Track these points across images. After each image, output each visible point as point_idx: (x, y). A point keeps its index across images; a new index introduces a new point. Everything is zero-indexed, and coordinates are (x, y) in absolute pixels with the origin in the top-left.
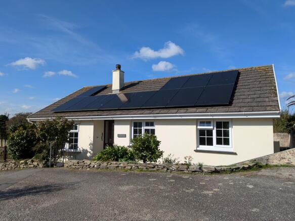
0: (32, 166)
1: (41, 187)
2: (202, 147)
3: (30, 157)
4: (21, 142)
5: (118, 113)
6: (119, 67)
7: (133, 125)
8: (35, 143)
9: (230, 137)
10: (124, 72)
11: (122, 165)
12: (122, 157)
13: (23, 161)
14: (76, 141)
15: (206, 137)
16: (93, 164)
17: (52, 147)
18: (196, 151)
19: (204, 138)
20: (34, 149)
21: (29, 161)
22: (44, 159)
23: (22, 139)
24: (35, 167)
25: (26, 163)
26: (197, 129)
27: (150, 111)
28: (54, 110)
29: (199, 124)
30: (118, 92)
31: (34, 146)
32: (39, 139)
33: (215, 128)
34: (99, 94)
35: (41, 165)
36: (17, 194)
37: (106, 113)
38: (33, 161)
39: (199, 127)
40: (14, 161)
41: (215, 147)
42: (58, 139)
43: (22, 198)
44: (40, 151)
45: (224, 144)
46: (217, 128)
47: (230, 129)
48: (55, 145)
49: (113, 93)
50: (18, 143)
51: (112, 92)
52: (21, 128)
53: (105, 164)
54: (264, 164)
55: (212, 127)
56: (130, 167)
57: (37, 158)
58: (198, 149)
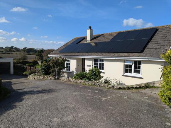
0: (50, 78)
1: (47, 90)
2: (127, 74)
3: (49, 75)
4: (45, 68)
5: (86, 55)
6: (90, 28)
7: (94, 61)
8: (50, 68)
9: (141, 70)
10: (93, 30)
11: (82, 82)
12: (84, 77)
13: (46, 76)
14: (69, 67)
15: (129, 69)
16: (72, 80)
17: (57, 71)
18: (123, 76)
19: (128, 69)
20: (50, 71)
21: (48, 76)
22: (54, 76)
23: (45, 67)
24: (51, 79)
25: (47, 77)
26: (124, 65)
27: (101, 55)
28: (60, 51)
29: (125, 62)
30: (90, 42)
31: (50, 70)
32: (52, 67)
33: (133, 64)
34: (81, 43)
35: (53, 78)
36: (39, 92)
37: (81, 54)
38: (50, 76)
39: (125, 64)
40: (43, 76)
41: (133, 74)
42: (59, 67)
43: (39, 94)
44: (53, 72)
45: (138, 73)
46: (134, 64)
47: (141, 65)
48: (58, 69)
49: (88, 42)
50: (44, 68)
51: (86, 42)
52: (45, 62)
53: (76, 80)
54: (151, 86)
55: (131, 64)
56: (85, 83)
57: (51, 75)
58: (124, 74)
